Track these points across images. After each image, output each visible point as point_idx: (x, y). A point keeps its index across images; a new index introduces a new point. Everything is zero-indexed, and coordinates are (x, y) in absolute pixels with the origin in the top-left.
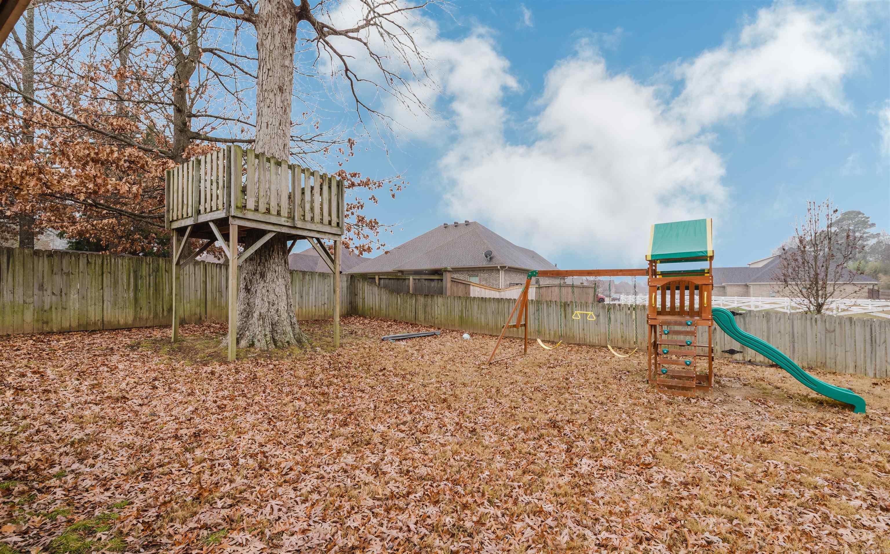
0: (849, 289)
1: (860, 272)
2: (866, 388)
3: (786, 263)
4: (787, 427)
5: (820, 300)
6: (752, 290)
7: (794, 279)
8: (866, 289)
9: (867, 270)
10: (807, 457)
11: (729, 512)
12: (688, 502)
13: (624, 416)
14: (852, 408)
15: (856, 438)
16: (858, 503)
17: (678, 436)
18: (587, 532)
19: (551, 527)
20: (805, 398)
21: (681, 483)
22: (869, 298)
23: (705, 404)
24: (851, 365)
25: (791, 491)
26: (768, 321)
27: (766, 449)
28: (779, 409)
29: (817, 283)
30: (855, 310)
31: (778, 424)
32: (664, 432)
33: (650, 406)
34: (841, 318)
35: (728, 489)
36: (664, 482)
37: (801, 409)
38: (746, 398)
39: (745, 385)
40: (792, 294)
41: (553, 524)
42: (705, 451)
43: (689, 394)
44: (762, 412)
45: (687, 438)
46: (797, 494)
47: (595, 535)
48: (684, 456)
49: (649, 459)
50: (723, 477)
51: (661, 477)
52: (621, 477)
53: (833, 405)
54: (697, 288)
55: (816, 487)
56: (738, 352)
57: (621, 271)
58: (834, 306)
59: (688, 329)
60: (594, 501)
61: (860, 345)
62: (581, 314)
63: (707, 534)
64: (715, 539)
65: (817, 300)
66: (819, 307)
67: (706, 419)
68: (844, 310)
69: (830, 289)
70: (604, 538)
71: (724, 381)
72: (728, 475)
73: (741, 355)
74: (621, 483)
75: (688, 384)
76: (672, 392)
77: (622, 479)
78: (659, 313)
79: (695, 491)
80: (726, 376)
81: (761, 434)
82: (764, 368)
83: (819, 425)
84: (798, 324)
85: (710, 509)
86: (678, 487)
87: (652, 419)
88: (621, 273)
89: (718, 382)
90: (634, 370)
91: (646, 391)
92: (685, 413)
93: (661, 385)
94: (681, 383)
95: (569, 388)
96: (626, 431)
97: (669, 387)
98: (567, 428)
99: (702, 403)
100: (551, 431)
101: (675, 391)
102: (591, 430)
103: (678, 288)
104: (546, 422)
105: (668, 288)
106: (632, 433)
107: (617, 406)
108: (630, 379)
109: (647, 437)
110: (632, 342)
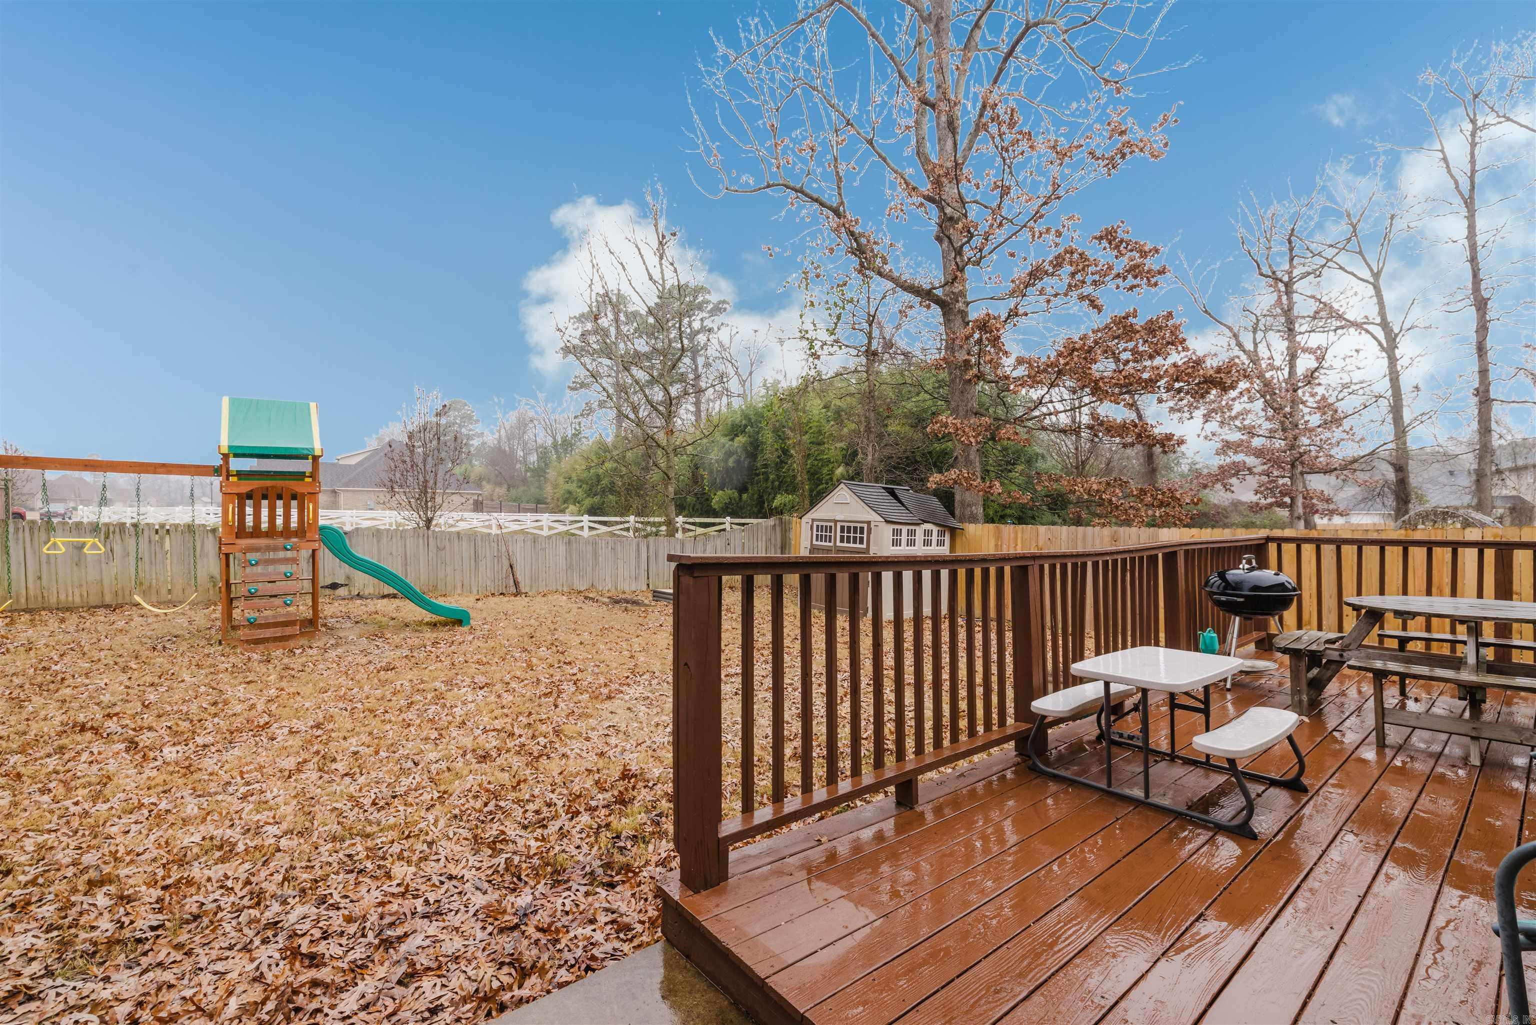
0: (457, 499)
1: (466, 480)
2: (471, 605)
3: (392, 465)
4: (408, 653)
5: (430, 514)
6: (342, 498)
7: (401, 486)
8: (471, 501)
9: (473, 477)
10: (427, 671)
13: (203, 689)
14: (459, 622)
15: (463, 647)
16: (464, 690)
17: (293, 690)
18: (220, 797)
20: (420, 623)
21: (313, 726)
22: (474, 510)
23: (314, 652)
24: (459, 585)
25: (417, 698)
26: (378, 542)
27: (390, 675)
28: (397, 639)
29: (426, 492)
30: (462, 526)
31: (398, 653)
32: (273, 691)
34: (450, 533)
35: (362, 715)
37: (417, 634)
38: (361, 636)
39: (357, 622)
40: (399, 507)
42: (329, 693)
43: (292, 644)
44: (381, 645)
46: (422, 699)
48: (307, 705)
49: (265, 720)
51: (286, 730)
53: (445, 624)
54: (294, 497)
55: (435, 690)
56: (342, 585)
57: (164, 466)
58: (442, 521)
59: (289, 554)
61: (466, 562)
65: (426, 514)
66: (429, 521)
67: (321, 666)
68: (452, 526)
69: (438, 500)
71: (331, 622)
72: (359, 705)
73: (346, 588)
75: (288, 631)
76: (265, 647)
77: (236, 748)
78: (238, 536)
80: (332, 617)
81: (384, 664)
82: (376, 601)
83: (435, 643)
84: (410, 542)
87: (249, 683)
88: (162, 470)
89: (325, 625)
90: (185, 633)
91: (223, 655)
92: (292, 666)
93: (247, 641)
94: (278, 632)
95: (63, 679)
96: (215, 704)
97: (258, 642)
98: (112, 725)
99: (310, 652)
100: (78, 738)
101: (270, 645)
102: (159, 716)
103: (265, 497)
104: (59, 729)
105: (249, 496)
106: (226, 703)
107: (183, 681)
108: (184, 647)
109: (252, 702)
110: (164, 591)
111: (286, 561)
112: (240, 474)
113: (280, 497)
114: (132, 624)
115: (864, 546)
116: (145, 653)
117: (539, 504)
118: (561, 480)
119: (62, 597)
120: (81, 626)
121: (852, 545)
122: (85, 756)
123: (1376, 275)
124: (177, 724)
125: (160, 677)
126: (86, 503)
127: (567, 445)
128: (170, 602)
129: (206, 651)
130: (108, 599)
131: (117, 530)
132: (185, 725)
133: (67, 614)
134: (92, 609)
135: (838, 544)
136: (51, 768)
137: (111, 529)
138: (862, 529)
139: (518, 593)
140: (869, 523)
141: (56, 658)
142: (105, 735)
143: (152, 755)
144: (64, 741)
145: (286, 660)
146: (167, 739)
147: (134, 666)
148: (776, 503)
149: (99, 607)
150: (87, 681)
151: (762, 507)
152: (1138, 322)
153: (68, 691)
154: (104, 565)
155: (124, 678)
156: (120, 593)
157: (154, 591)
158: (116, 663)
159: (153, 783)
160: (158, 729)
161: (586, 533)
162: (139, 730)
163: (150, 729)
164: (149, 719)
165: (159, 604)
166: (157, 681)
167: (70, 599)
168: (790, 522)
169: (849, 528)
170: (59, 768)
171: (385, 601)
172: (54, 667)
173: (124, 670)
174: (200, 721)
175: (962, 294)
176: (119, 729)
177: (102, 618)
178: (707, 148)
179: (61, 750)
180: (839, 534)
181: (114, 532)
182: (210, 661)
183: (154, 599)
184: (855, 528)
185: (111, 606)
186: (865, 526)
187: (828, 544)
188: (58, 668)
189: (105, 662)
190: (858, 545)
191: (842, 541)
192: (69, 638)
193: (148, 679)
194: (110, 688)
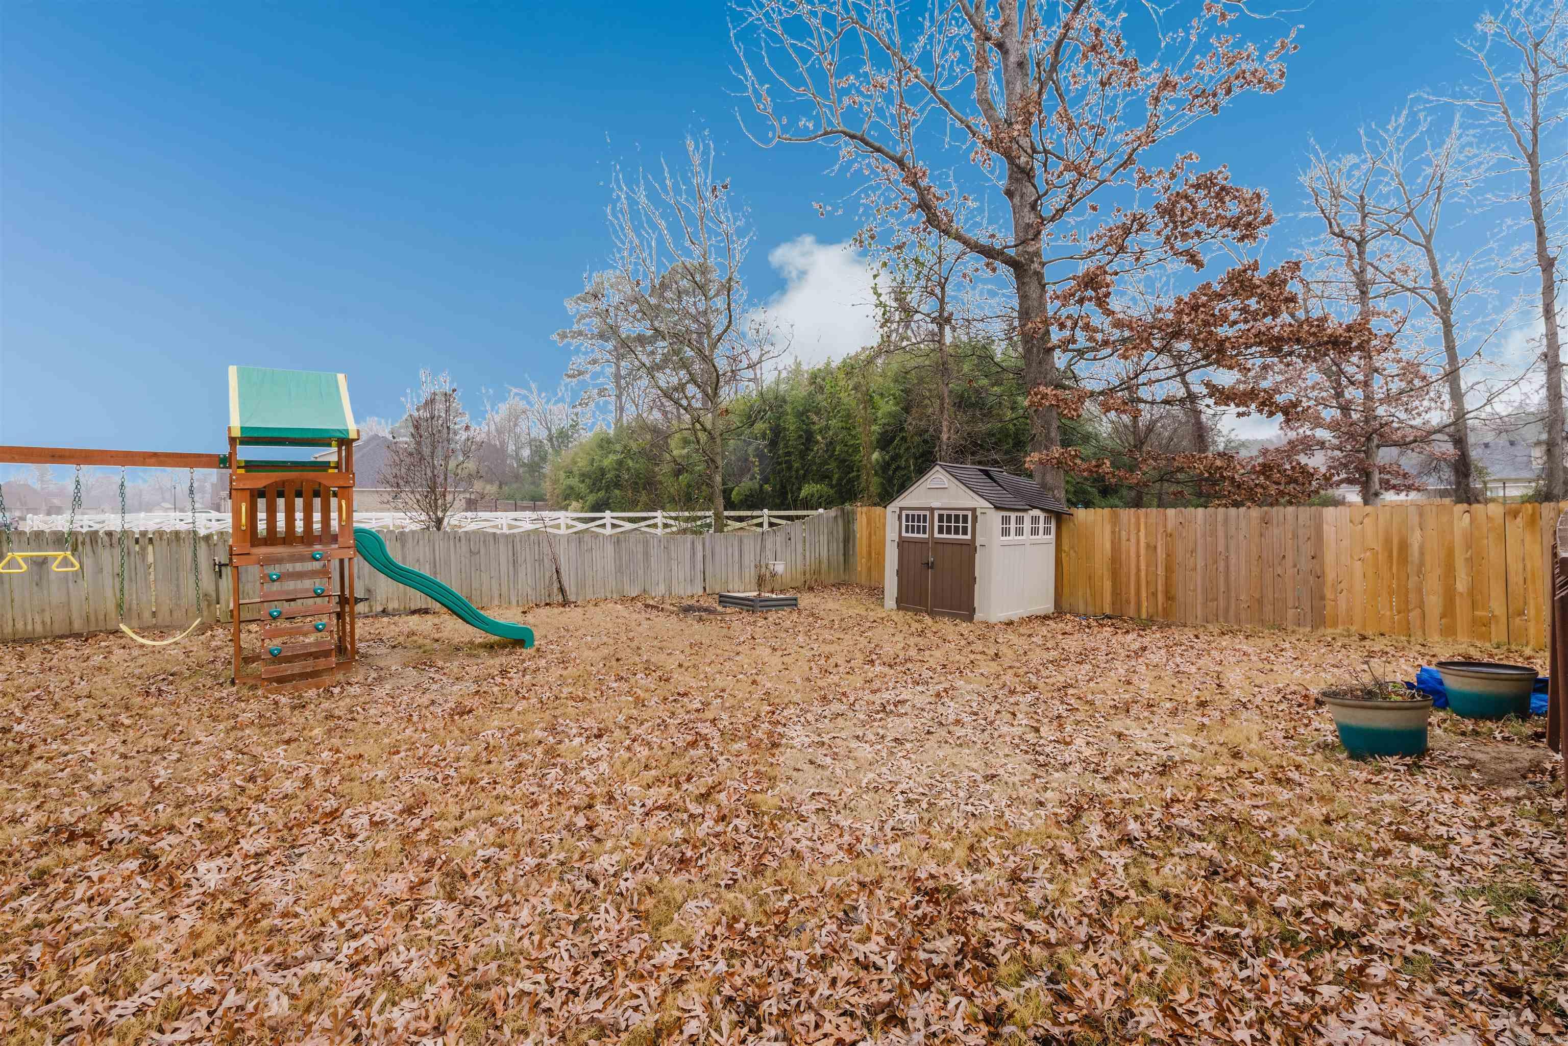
2: (521, 619)
5: (439, 514)
8: (464, 500)
10: (514, 713)
11: (483, 813)
12: (427, 831)
13: (229, 755)
14: (521, 643)
15: (540, 677)
16: (577, 741)
17: (351, 751)
18: (315, 967)
19: (240, 1008)
20: (472, 645)
21: (402, 812)
22: (467, 510)
23: (354, 690)
24: (496, 595)
25: (524, 756)
26: (403, 546)
27: (469, 720)
28: (454, 666)
29: (435, 490)
32: (326, 753)
33: (263, 723)
34: (461, 535)
35: (463, 789)
36: (373, 824)
37: (475, 661)
38: (405, 666)
39: (394, 647)
40: (406, 507)
41: (239, 1000)
42: (403, 754)
43: (327, 679)
44: (437, 676)
45: (366, 747)
46: (530, 757)
47: (330, 960)
48: (381, 774)
49: (331, 803)
50: (447, 777)
51: (365, 819)
52: (301, 855)
53: (503, 646)
54: (316, 493)
55: (540, 742)
56: (366, 599)
57: (155, 455)
59: (318, 565)
60: (284, 915)
61: (504, 568)
62: (25, 559)
63: (480, 853)
64: (489, 852)
65: (436, 513)
66: (439, 522)
68: (463, 526)
70: (351, 951)
71: (362, 647)
72: (452, 772)
73: (368, 604)
74: (305, 863)
75: (322, 664)
76: (294, 687)
77: (305, 857)
78: (251, 544)
79: (427, 812)
81: (452, 705)
82: (405, 618)
83: (504, 673)
85: (458, 824)
86: (400, 820)
87: (288, 742)
88: (153, 460)
89: (357, 652)
90: (184, 668)
91: (239, 699)
92: (337, 713)
93: (270, 680)
94: (309, 665)
95: (32, 747)
96: (252, 779)
97: (281, 680)
98: (113, 827)
99: (352, 690)
100: (66, 852)
101: (301, 683)
102: (178, 806)
103: (281, 494)
104: (35, 838)
105: (261, 493)
106: (267, 777)
107: (198, 743)
108: (185, 688)
109: (302, 773)
110: (147, 615)
111: (312, 574)
112: (250, 466)
113: (299, 494)
114: (114, 659)
115: (969, 537)
116: (137, 700)
117: (536, 501)
118: (562, 475)
119: (20, 626)
120: (47, 665)
121: (953, 536)
122: (80, 890)
123: (1428, 238)
124: (210, 820)
125: (165, 738)
126: (35, 511)
127: (562, 438)
128: (155, 627)
129: (217, 695)
130: (77, 626)
131: (88, 540)
132: (220, 821)
133: (26, 648)
134: (58, 639)
135: (936, 535)
136: (29, 920)
137: (80, 539)
138: (965, 518)
139: (565, 603)
140: (974, 510)
141: (18, 714)
142: (105, 844)
143: (182, 878)
144: (44, 861)
145: (326, 705)
146: (199, 847)
147: (127, 722)
148: (803, 494)
149: (67, 637)
150: (65, 748)
151: (786, 498)
152: (1259, 276)
153: (40, 766)
154: (71, 585)
155: (114, 740)
156: (93, 618)
157: (135, 614)
158: (101, 718)
159: (200, 944)
160: (183, 830)
161: (608, 531)
162: (154, 833)
163: (171, 829)
164: (165, 813)
165: (142, 630)
166: (161, 743)
167: (30, 627)
168: (854, 513)
169: (949, 516)
170: (43, 916)
171: (416, 617)
172: (17, 728)
173: (115, 727)
174: (239, 811)
175: (1037, 254)
176: (126, 832)
177: (72, 652)
178: (755, 89)
179: (41, 878)
180: (936, 524)
181: (83, 543)
182: (228, 710)
183: (135, 623)
184: (957, 517)
185: (81, 635)
186: (970, 514)
187: (921, 536)
188: (21, 728)
189: (86, 716)
190: (960, 537)
191: (941, 531)
192: (32, 680)
193: (149, 741)
194: (101, 760)
